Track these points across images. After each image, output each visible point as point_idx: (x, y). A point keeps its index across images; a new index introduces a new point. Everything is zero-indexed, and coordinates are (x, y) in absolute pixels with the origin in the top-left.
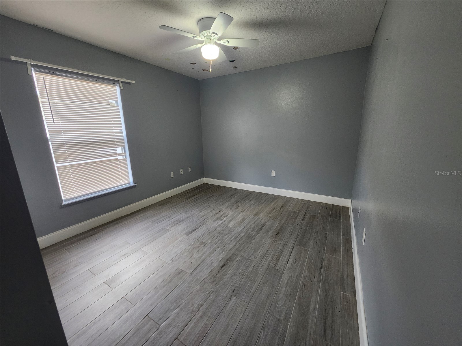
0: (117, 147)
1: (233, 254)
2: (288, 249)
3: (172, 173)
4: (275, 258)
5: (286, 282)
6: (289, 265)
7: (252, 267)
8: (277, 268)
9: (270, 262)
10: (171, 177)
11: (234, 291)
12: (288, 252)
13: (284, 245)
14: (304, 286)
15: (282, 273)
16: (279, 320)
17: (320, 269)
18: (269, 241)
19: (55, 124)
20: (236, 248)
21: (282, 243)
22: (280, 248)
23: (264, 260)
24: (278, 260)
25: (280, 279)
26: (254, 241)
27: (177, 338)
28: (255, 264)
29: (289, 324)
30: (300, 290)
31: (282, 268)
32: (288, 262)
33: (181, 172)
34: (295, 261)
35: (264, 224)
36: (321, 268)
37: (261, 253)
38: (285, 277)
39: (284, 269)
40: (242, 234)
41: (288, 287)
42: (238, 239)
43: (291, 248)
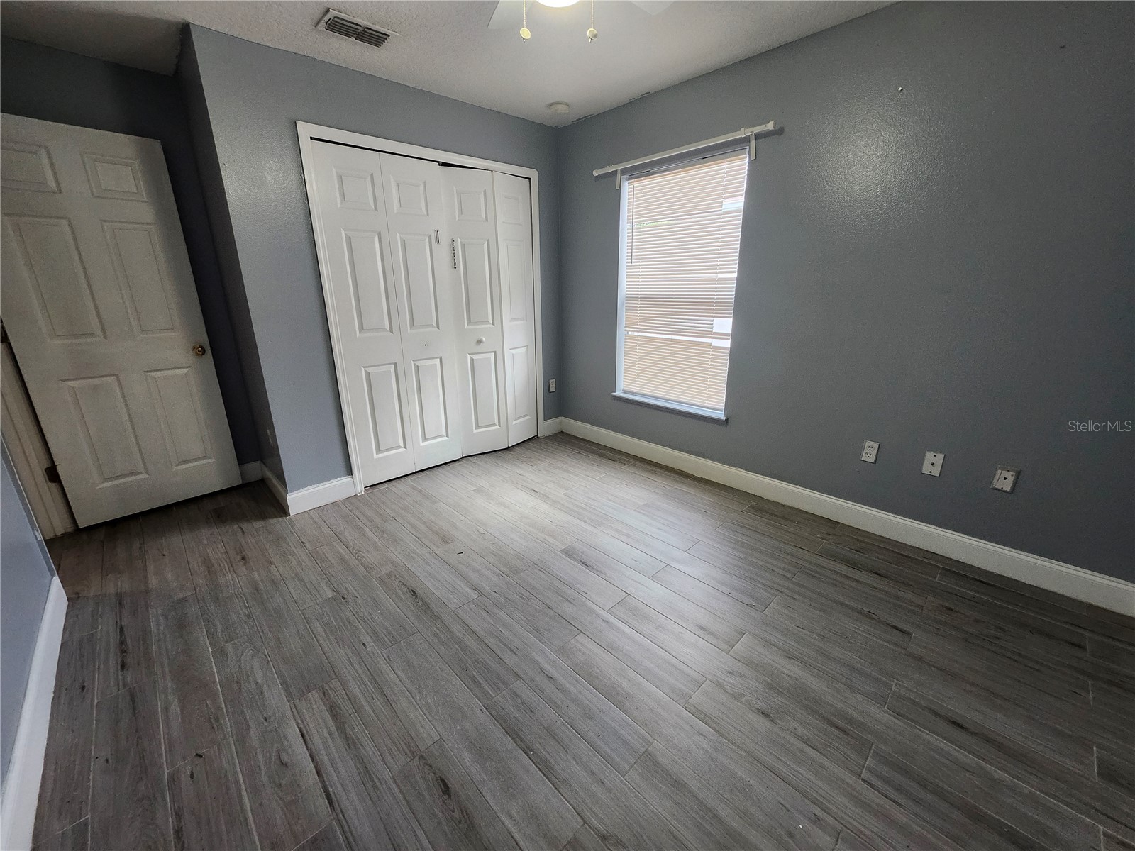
0: (715, 317)
1: (436, 617)
2: (343, 774)
3: (868, 443)
4: (346, 707)
5: (266, 690)
6: (292, 731)
7: (367, 639)
8: (315, 695)
9: (344, 685)
12: (332, 762)
13: (367, 773)
14: (215, 726)
15: (290, 697)
16: (231, 639)
18: (428, 730)
20: (456, 628)
21: (386, 774)
22: (368, 744)
23: (361, 672)
24: (332, 708)
25: (284, 683)
26: (456, 681)
28: (369, 649)
30: (219, 708)
31: (302, 705)
32: (303, 735)
34: (285, 758)
37: (392, 675)
38: (276, 698)
39: (294, 710)
41: (253, 687)
42: (492, 642)
43: (336, 789)
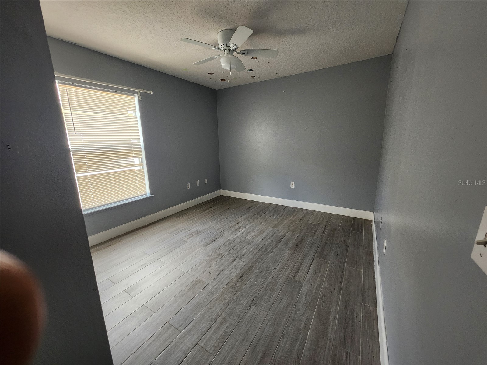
0: (135, 158)
1: (252, 265)
2: (308, 261)
3: (188, 184)
4: (294, 269)
5: (305, 293)
6: (309, 276)
7: (270, 278)
8: (297, 279)
9: (289, 274)
10: (187, 188)
11: (253, 301)
12: (307, 264)
13: (304, 257)
14: (324, 296)
15: (302, 284)
16: (299, 329)
17: (340, 281)
18: (288, 253)
19: (76, 134)
20: (254, 259)
21: (302, 255)
22: (299, 260)
23: (283, 272)
24: (297, 272)
25: (300, 290)
26: (273, 253)
27: (197, 344)
28: (274, 275)
29: (309, 332)
30: (320, 301)
31: (301, 279)
32: (308, 273)
33: (197, 183)
34: (314, 272)
35: (283, 236)
36: (342, 280)
37: (279, 265)
38: (305, 288)
39: (304, 280)
40: (260, 246)
41: (308, 298)
42: (256, 251)
43: (310, 260)
